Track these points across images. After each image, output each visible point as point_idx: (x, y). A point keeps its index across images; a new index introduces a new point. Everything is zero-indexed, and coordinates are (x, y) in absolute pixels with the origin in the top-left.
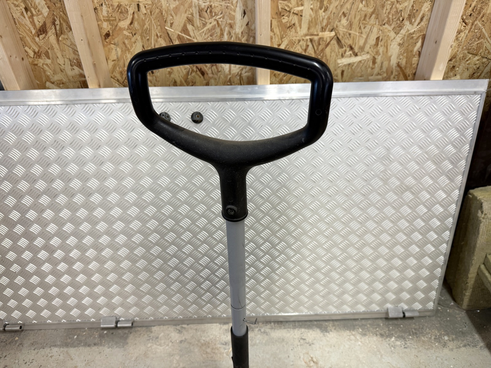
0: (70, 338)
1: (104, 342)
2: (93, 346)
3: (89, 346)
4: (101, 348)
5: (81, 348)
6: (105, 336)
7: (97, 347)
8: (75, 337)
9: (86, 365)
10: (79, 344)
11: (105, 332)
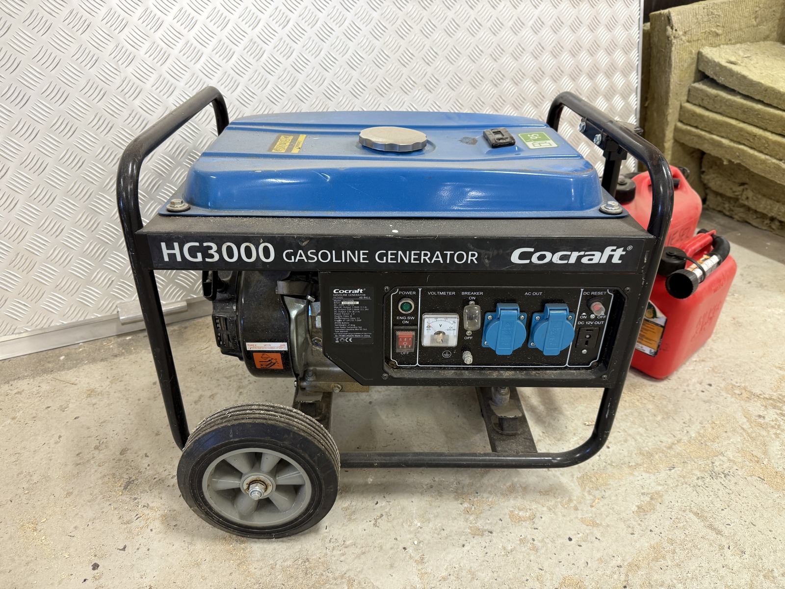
0: (49, 362)
1: (134, 349)
2: (113, 359)
3: (102, 360)
4: (132, 357)
5: (86, 367)
6: (132, 342)
7: (122, 358)
8: (62, 358)
9: (111, 382)
10: (78, 364)
11: (128, 338)
